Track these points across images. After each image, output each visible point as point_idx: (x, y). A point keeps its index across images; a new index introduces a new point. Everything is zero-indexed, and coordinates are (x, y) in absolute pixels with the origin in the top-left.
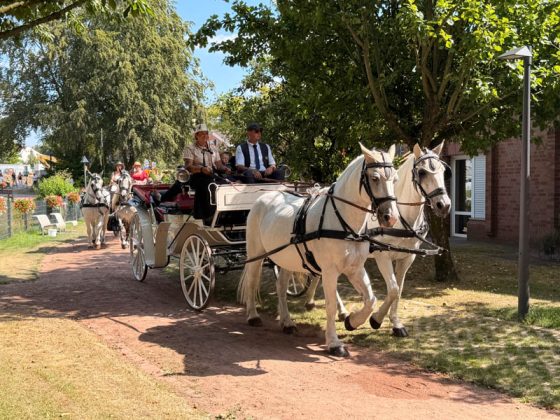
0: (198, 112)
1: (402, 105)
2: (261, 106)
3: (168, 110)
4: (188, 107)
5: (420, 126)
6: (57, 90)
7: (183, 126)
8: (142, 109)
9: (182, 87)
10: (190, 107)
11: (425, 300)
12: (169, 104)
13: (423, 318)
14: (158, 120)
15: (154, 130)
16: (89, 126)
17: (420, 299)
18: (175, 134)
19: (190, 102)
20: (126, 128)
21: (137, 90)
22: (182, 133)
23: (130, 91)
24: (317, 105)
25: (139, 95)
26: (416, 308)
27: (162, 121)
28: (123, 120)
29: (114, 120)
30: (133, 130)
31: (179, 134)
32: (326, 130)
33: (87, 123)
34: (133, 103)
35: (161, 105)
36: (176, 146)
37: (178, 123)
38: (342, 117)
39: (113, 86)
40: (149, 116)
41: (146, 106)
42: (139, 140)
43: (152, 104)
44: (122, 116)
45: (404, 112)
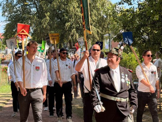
3: (95, 18)
6: (36, 8)
7: (103, 27)
9: (103, 5)
10: (107, 17)
12: (95, 15)
16: (51, 27)
18: (98, 32)
20: (71, 28)
21: (78, 7)
22: (102, 31)
23: (74, 8)
25: (79, 10)
28: (69, 24)
29: (64, 24)
30: (75, 29)
31: (100, 32)
33: (50, 25)
34: (75, 15)
36: (98, 38)
37: (100, 25)
39: (65, 5)
42: (77, 35)
44: (69, 21)
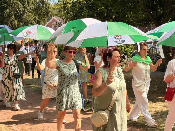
0: (47, 7)
1: (152, 4)
2: (80, 4)
3: (32, 6)
4: (42, 5)
5: (162, 15)
7: (40, 15)
8: (18, 6)
10: (43, 5)
11: (163, 103)
12: (32, 3)
13: (162, 111)
14: (27, 11)
15: (24, 17)
17: (161, 102)
18: (35, 19)
19: (43, 2)
20: (9, 15)
22: (39, 18)
24: (109, 4)
26: (159, 107)
27: (29, 12)
28: (8, 11)
29: (3, 11)
30: (13, 16)
31: (37, 18)
32: (114, 17)
34: (13, 2)
35: (28, 3)
37: (37, 13)
38: (122, 10)
40: (22, 9)
41: (20, 4)
42: (16, 21)
43: (23, 3)
44: (7, 9)
45: (154, 8)
